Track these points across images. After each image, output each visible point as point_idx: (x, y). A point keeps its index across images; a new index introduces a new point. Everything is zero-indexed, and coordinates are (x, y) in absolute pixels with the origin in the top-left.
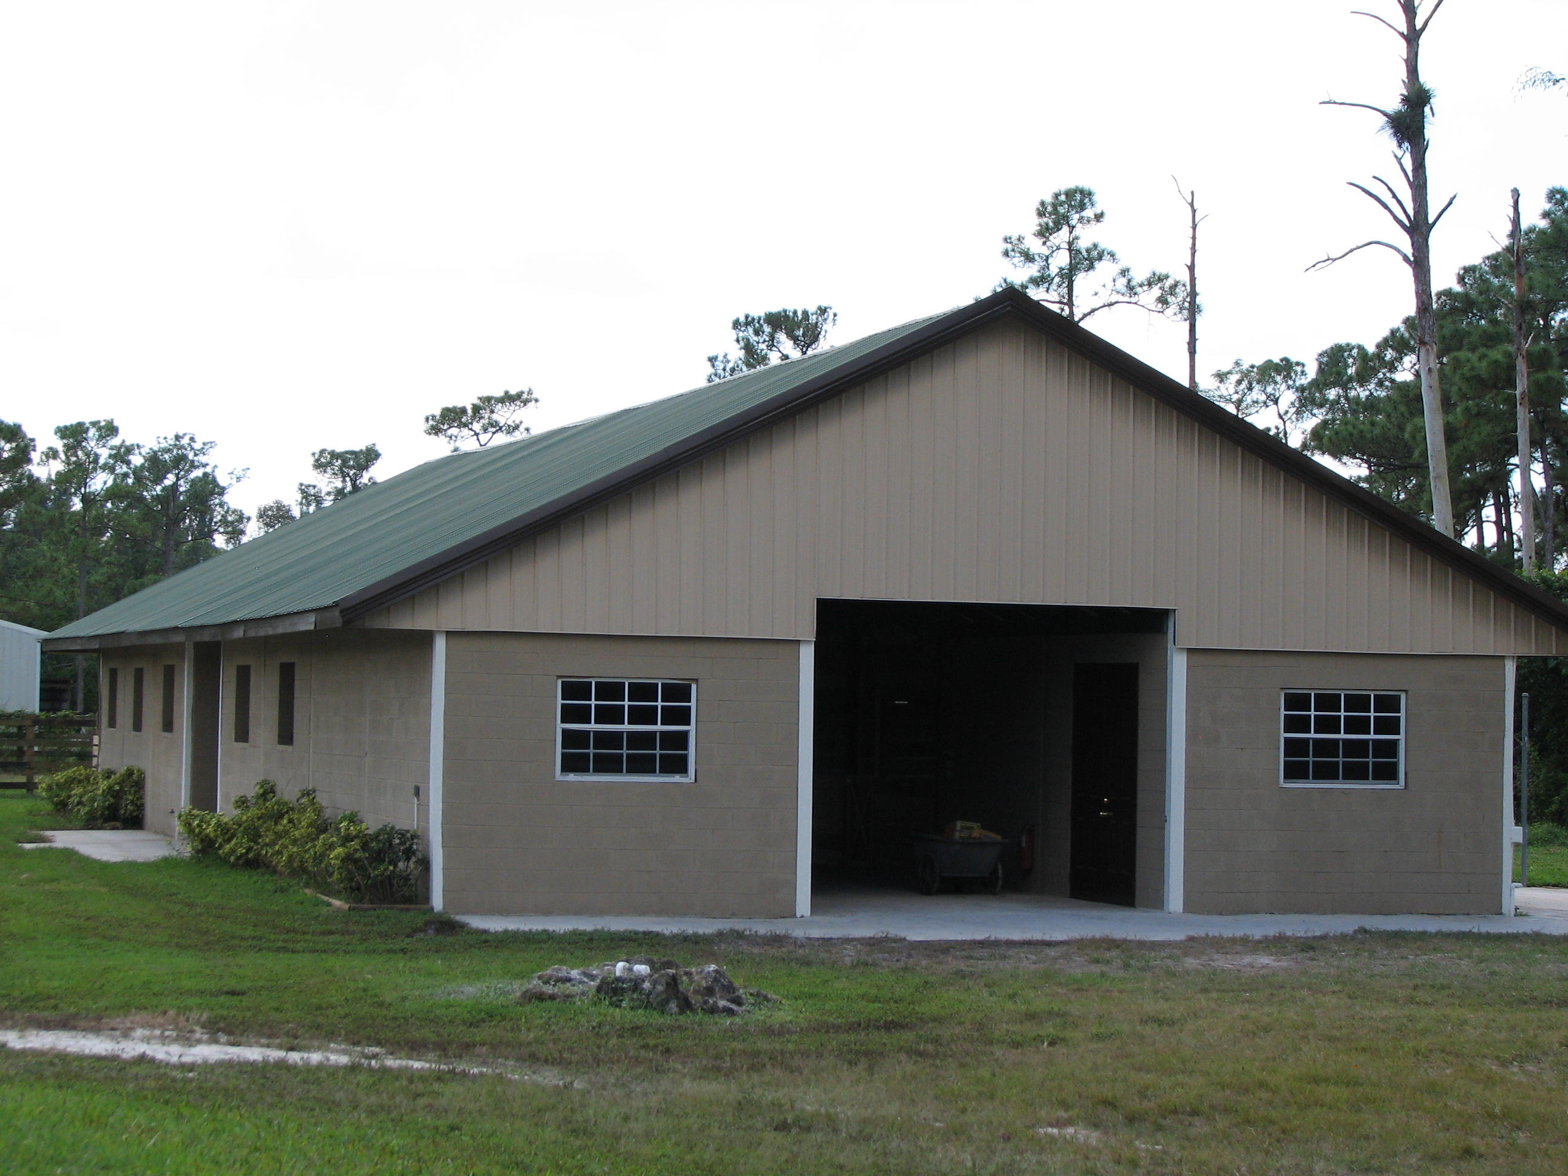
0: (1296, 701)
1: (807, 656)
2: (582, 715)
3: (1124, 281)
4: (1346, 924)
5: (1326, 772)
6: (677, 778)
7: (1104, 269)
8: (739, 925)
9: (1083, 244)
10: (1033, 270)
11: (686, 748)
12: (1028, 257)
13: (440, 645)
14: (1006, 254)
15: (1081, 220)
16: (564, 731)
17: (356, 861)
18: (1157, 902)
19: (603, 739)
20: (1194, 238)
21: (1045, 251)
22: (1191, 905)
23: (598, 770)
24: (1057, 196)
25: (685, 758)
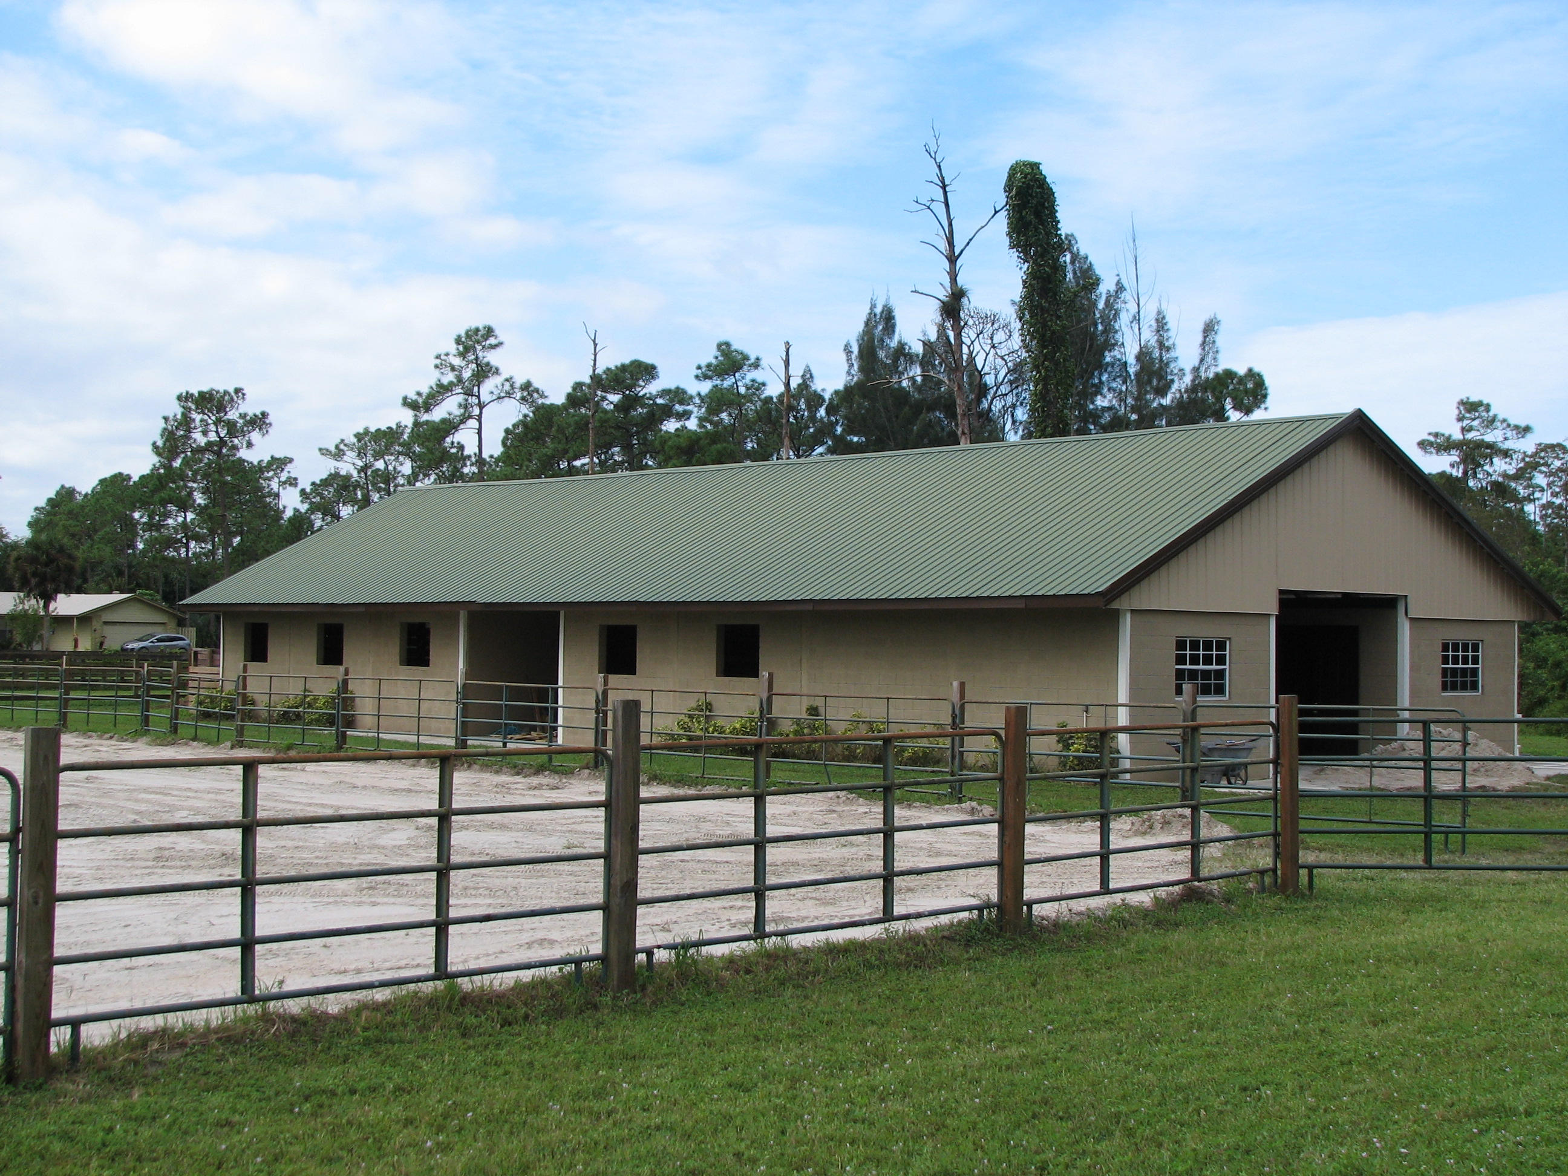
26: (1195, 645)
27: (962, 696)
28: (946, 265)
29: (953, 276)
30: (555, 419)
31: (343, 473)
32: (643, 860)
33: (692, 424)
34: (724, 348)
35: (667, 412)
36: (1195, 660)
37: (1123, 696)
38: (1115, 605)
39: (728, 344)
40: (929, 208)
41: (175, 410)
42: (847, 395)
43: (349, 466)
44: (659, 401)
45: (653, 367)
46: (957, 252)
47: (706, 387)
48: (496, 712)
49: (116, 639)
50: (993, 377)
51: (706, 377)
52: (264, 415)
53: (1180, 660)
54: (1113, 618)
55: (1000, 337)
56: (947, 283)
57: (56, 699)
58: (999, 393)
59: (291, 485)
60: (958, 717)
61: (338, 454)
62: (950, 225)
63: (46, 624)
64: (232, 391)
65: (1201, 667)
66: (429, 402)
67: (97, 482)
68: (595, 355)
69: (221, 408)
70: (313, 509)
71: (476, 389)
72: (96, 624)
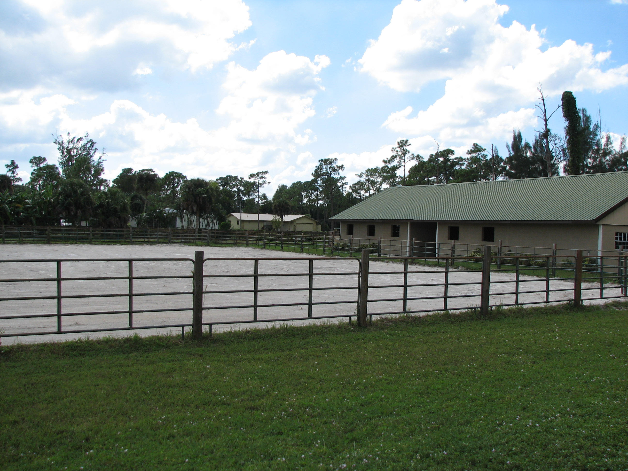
13: (601, 227)
16: (615, 242)
19: (620, 243)
26: (621, 235)
27: (556, 248)
28: (544, 122)
29: (546, 125)
30: (424, 165)
31: (362, 181)
32: (491, 284)
33: (464, 167)
34: (475, 145)
35: (457, 163)
36: (621, 239)
37: (600, 248)
38: (598, 223)
39: (477, 144)
40: (539, 106)
41: (318, 164)
42: (510, 159)
43: (363, 179)
44: (455, 161)
45: (453, 151)
46: (547, 119)
47: (469, 156)
48: (423, 250)
49: (300, 228)
50: (555, 153)
51: (470, 154)
52: (343, 166)
53: (617, 239)
54: (597, 226)
55: (557, 141)
56: (544, 128)
57: (300, 244)
58: (557, 158)
59: (346, 184)
60: (554, 253)
61: (361, 176)
62: (545, 111)
63: (282, 224)
64: (334, 159)
65: (623, 241)
66: (390, 162)
67: (292, 184)
68: (438, 148)
69: (331, 163)
70: (353, 192)
71: (403, 158)
72: (294, 224)
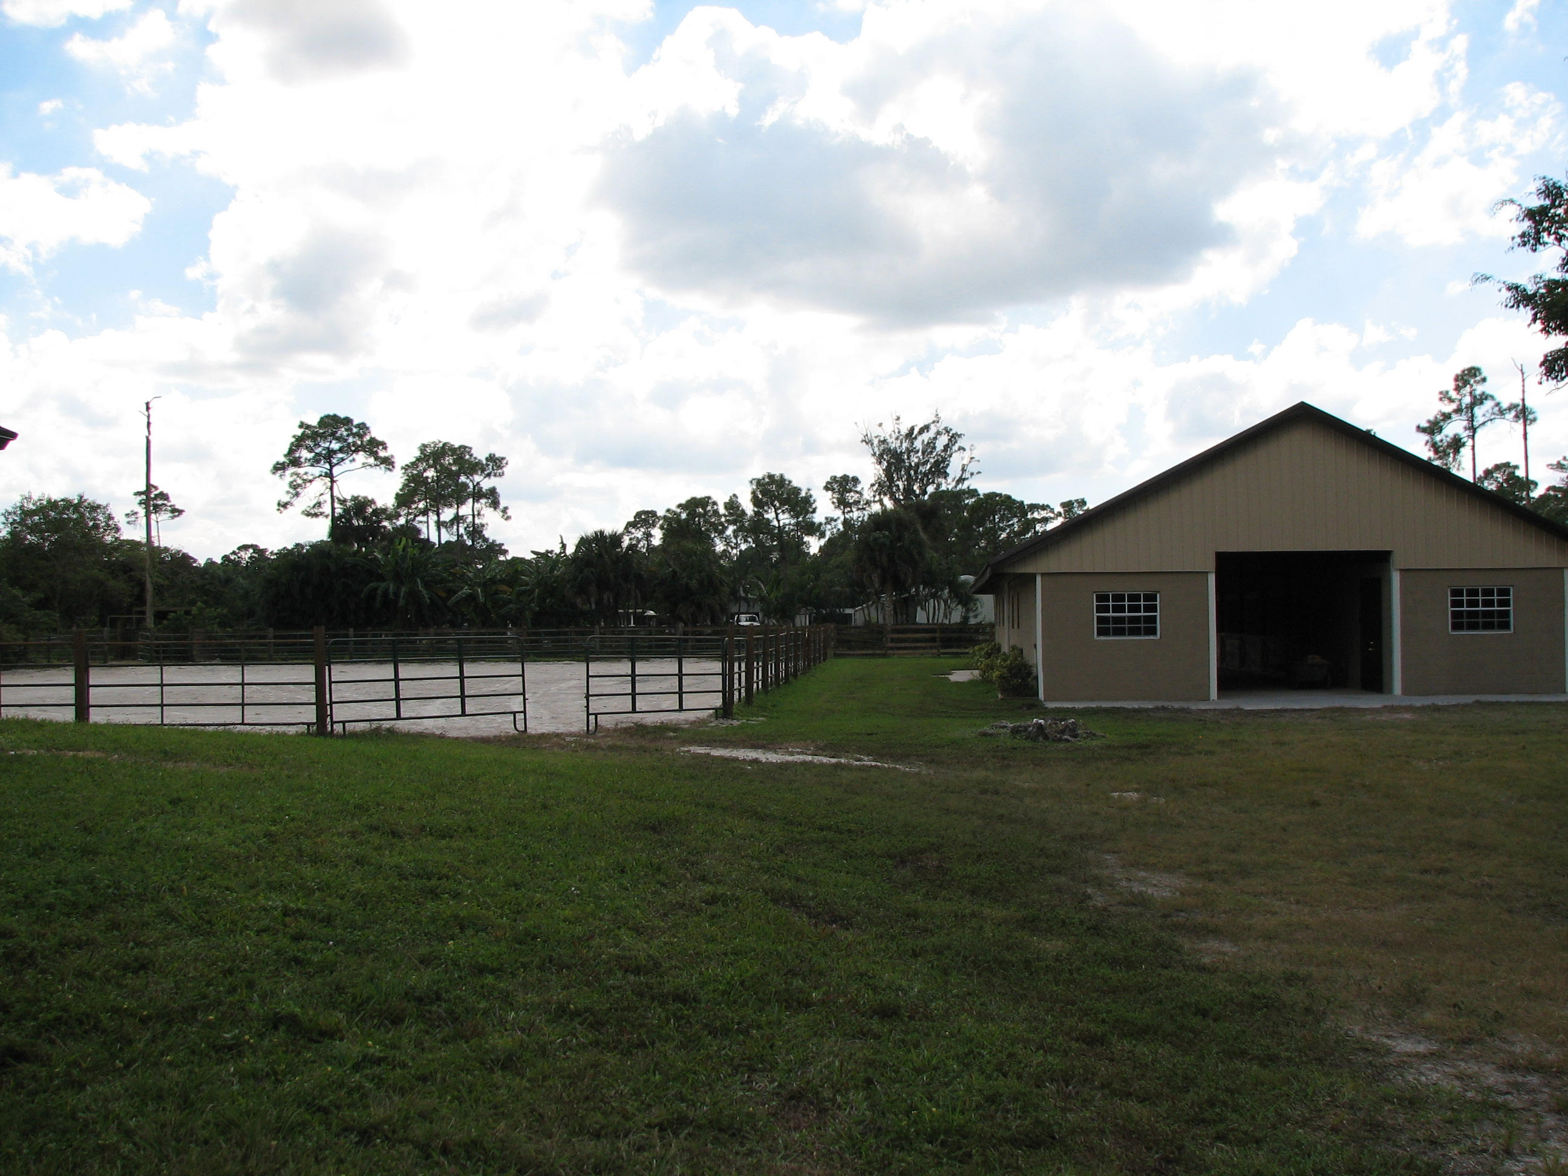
0: (1456, 592)
1: (1212, 579)
2: (1106, 609)
3: (1497, 408)
4: (1469, 699)
5: (1473, 626)
6: (1152, 637)
7: (1488, 404)
8: (1166, 704)
9: (1478, 392)
10: (1454, 406)
11: (1156, 623)
12: (1451, 400)
13: (1039, 579)
14: (1441, 399)
15: (1475, 382)
16: (1098, 617)
17: (1004, 678)
18: (1390, 691)
19: (1116, 620)
20: (1523, 386)
21: (1459, 397)
22: (1406, 691)
23: (1115, 634)
24: (1464, 371)
25: (1155, 628)
26: (1119, 598)
36: (1120, 609)
53: (1103, 609)
65: (1127, 614)
